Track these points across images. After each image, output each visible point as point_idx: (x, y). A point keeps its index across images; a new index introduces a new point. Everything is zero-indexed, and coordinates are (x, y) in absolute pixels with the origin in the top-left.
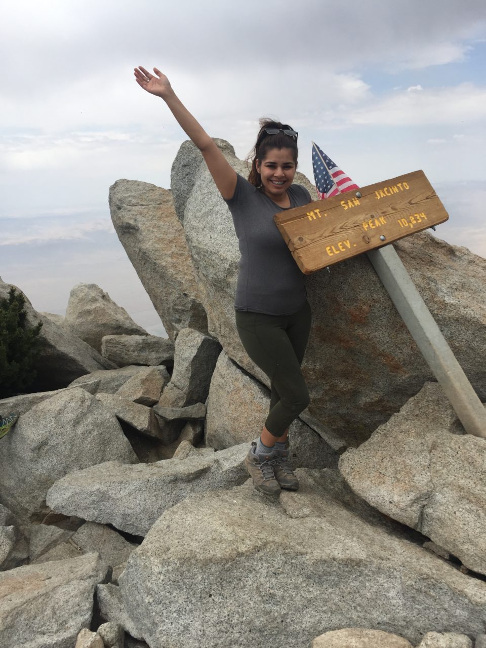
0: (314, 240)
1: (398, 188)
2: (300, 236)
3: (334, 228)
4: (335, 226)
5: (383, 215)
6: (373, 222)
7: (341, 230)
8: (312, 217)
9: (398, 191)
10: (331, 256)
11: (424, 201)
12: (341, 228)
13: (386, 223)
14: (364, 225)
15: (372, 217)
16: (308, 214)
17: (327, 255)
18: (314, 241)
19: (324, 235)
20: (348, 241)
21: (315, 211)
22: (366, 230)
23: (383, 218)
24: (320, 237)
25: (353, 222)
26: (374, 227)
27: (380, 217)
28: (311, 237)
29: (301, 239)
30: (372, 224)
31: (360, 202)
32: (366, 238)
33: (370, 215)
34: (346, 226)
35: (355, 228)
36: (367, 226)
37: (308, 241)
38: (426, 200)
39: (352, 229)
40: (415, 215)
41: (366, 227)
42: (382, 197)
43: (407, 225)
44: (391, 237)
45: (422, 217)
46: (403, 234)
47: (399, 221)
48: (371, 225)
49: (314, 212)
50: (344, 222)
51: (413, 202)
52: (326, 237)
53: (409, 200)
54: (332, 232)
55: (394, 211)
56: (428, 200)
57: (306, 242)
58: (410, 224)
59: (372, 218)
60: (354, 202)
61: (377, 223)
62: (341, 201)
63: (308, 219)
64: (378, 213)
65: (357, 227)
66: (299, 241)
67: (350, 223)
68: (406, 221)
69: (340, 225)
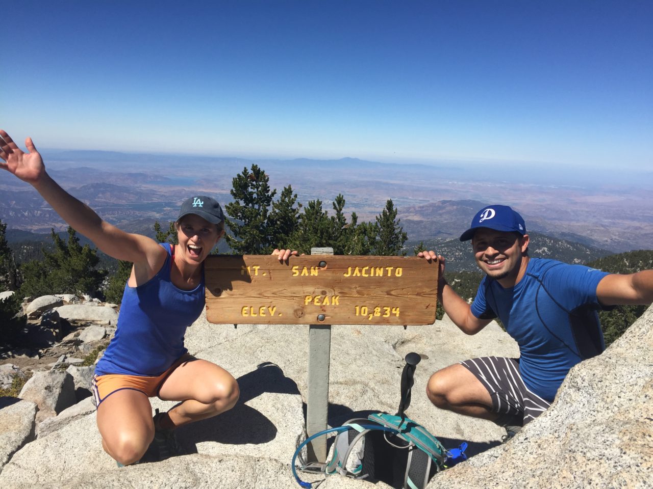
0: (232, 295)
3: (265, 291)
4: (268, 289)
7: (273, 295)
9: (381, 275)
13: (338, 304)
14: (307, 298)
19: (248, 295)
20: (274, 309)
23: (337, 298)
26: (319, 304)
27: (335, 296)
29: (218, 290)
31: (319, 272)
32: (299, 312)
33: (321, 290)
34: (283, 294)
35: (293, 298)
36: (310, 300)
39: (288, 298)
40: (385, 308)
42: (354, 275)
43: (366, 315)
45: (394, 312)
49: (251, 268)
50: (282, 289)
51: (393, 293)
53: (389, 289)
54: (261, 294)
55: (358, 295)
58: (371, 315)
59: (323, 294)
64: (334, 290)
67: (289, 291)
68: (367, 311)
69: (275, 290)
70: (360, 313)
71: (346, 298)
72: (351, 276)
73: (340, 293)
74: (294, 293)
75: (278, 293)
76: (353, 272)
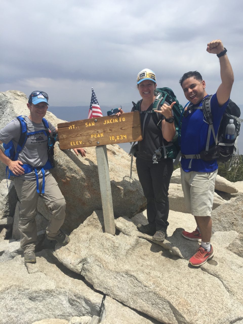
1: (119, 120)
2: (62, 135)
4: (79, 133)
9: (117, 122)
16: (69, 126)
17: (70, 145)
19: (72, 136)
20: (81, 141)
21: (73, 125)
22: (92, 138)
24: (70, 137)
28: (66, 136)
30: (96, 136)
31: (95, 124)
33: (97, 131)
36: (93, 136)
40: (121, 136)
47: (110, 137)
50: (83, 133)
54: (76, 135)
57: (64, 138)
59: (97, 133)
60: (92, 124)
61: (99, 136)
62: (86, 123)
63: (69, 128)
64: (101, 131)
65: (88, 136)
66: (61, 137)
67: (85, 133)
69: (81, 133)
70: (112, 139)
71: (106, 133)
72: (107, 124)
73: (103, 131)
74: (88, 134)
75: (82, 135)
76: (107, 122)
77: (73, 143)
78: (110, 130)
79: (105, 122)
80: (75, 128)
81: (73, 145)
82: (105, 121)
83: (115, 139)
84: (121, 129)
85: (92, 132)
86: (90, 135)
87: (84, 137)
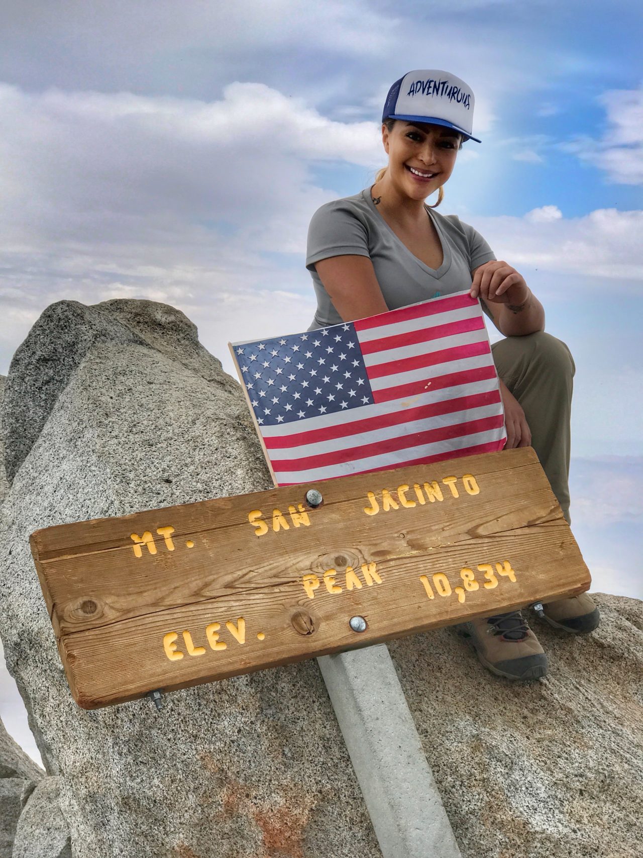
0: (129, 611)
1: (445, 490)
2: (86, 599)
3: (206, 585)
4: (211, 578)
5: (378, 559)
6: (340, 579)
7: (229, 591)
8: (145, 548)
9: (441, 499)
10: (174, 663)
11: (519, 532)
12: (228, 586)
13: (379, 582)
14: (306, 584)
15: (340, 562)
16: (135, 538)
17: (164, 657)
18: (131, 615)
19: (168, 602)
20: (242, 624)
21: (160, 532)
22: (312, 596)
23: (373, 568)
24: (155, 604)
25: (274, 572)
26: (339, 591)
27: (367, 563)
28: (123, 603)
29: (89, 606)
30: (333, 582)
31: (311, 517)
32: (304, 621)
33: (334, 555)
34: (249, 582)
35: (276, 590)
36: (316, 586)
37: (111, 615)
38: (527, 531)
39: (266, 590)
40: (481, 569)
41: (310, 589)
42: (387, 509)
43: (449, 593)
44: (385, 623)
45: (503, 574)
46: (427, 617)
47: (424, 581)
48: (329, 584)
49: (154, 534)
50: (244, 571)
51: (481, 531)
52: (171, 607)
53: (470, 526)
54: (197, 594)
55: (414, 552)
56: (534, 530)
57: (103, 616)
58: (460, 592)
59: (339, 565)
60: (294, 517)
61: (352, 581)
62: (252, 510)
63: (131, 552)
64: (360, 551)
65: (282, 588)
66: (80, 612)
67: (261, 573)
68: (446, 583)
69: (228, 578)
70: (436, 592)
71: (392, 563)
72: (382, 512)
73: (374, 554)
74: (275, 576)
75: (237, 584)
76: (380, 503)
77: (180, 645)
78: (413, 545)
79: (369, 506)
80: (180, 547)
81: (186, 653)
82: (372, 498)
83: (453, 589)
84: (473, 533)
85: (302, 565)
86: (295, 583)
87: (259, 601)
